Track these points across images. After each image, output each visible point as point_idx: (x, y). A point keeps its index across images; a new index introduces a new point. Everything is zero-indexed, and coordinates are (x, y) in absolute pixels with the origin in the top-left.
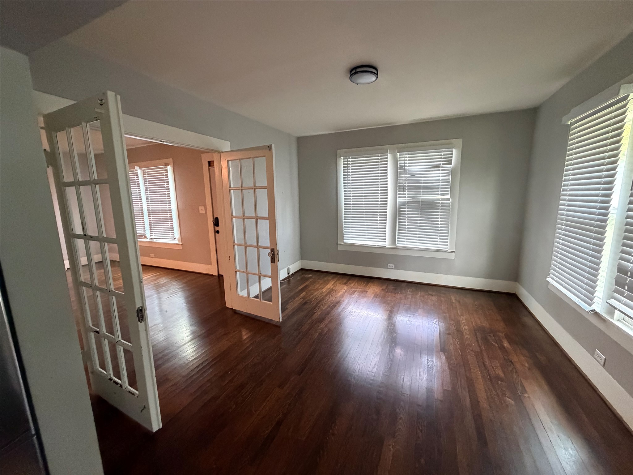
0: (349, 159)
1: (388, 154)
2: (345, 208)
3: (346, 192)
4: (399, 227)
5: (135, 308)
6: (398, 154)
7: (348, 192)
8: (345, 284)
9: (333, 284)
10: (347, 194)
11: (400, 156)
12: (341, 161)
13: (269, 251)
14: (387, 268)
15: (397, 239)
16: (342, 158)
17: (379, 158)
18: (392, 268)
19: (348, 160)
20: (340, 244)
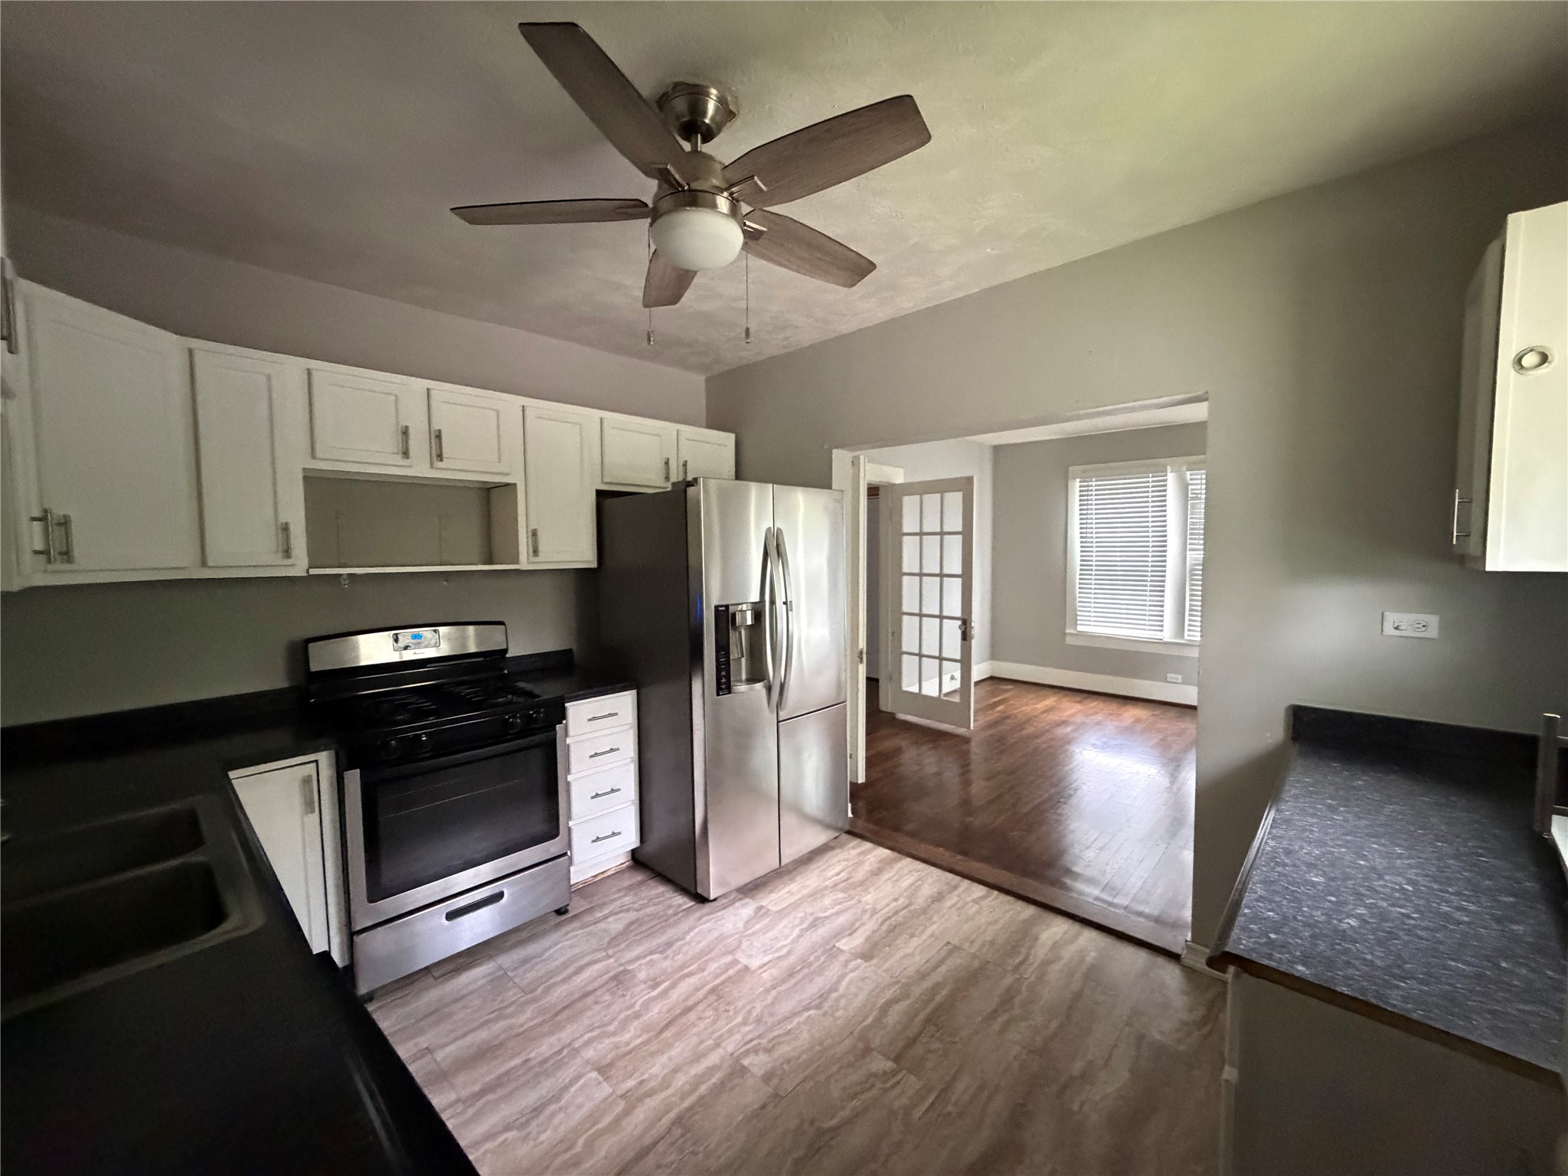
0: (1092, 481)
1: (1168, 474)
2: (1081, 577)
3: (1084, 540)
4: (1191, 605)
5: (858, 648)
6: (1188, 473)
7: (1088, 540)
8: (1080, 702)
9: (1055, 701)
10: (1086, 542)
11: (1192, 477)
12: (1076, 486)
13: (959, 623)
14: (1167, 681)
15: (1186, 628)
16: (1078, 480)
17: (1151, 480)
18: (1177, 681)
19: (1090, 483)
20: (1069, 634)
